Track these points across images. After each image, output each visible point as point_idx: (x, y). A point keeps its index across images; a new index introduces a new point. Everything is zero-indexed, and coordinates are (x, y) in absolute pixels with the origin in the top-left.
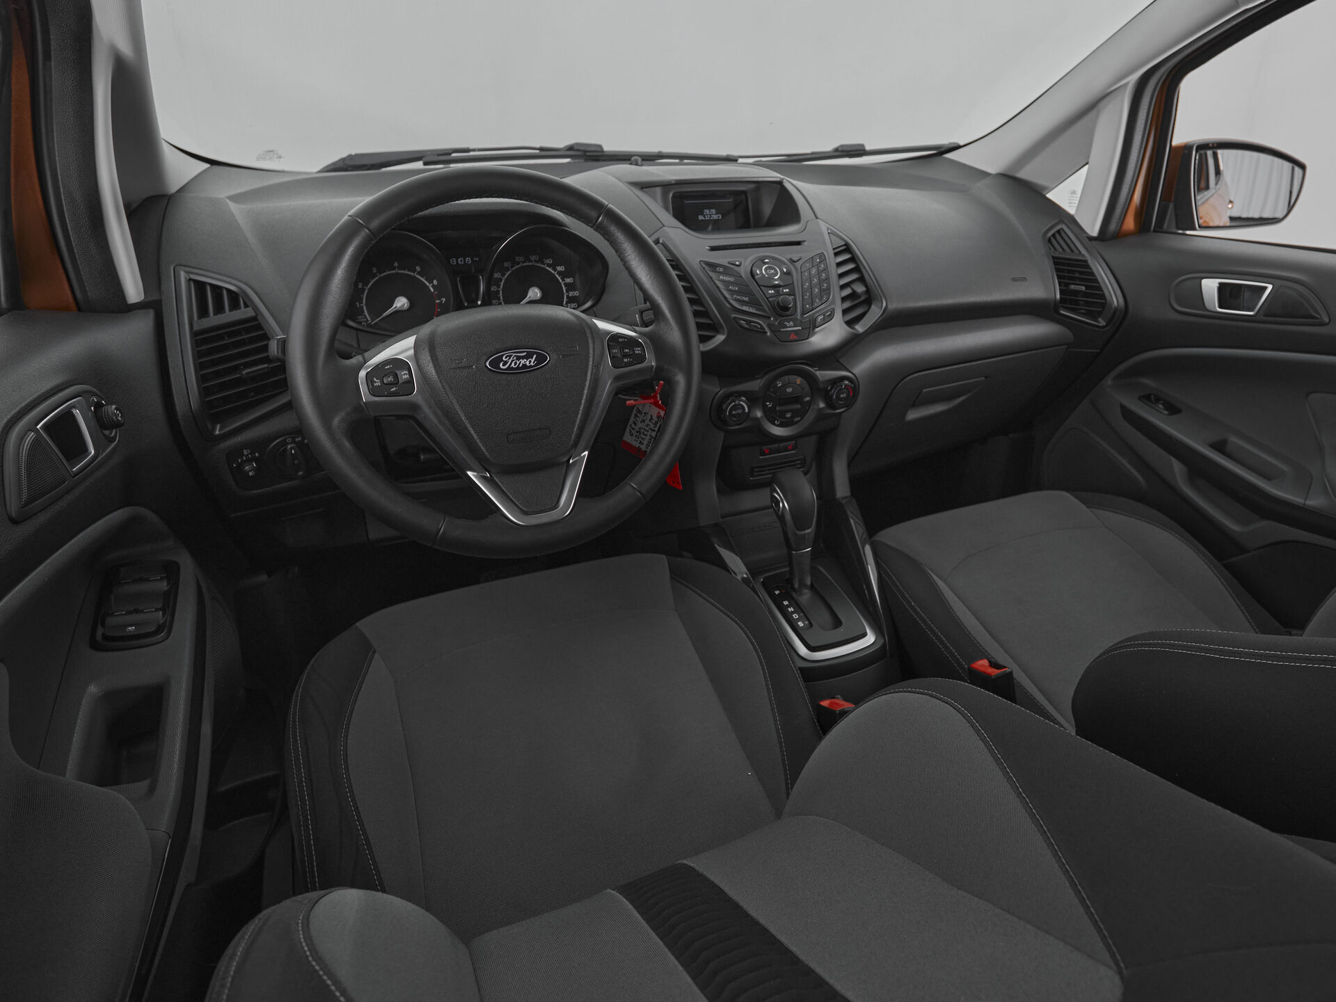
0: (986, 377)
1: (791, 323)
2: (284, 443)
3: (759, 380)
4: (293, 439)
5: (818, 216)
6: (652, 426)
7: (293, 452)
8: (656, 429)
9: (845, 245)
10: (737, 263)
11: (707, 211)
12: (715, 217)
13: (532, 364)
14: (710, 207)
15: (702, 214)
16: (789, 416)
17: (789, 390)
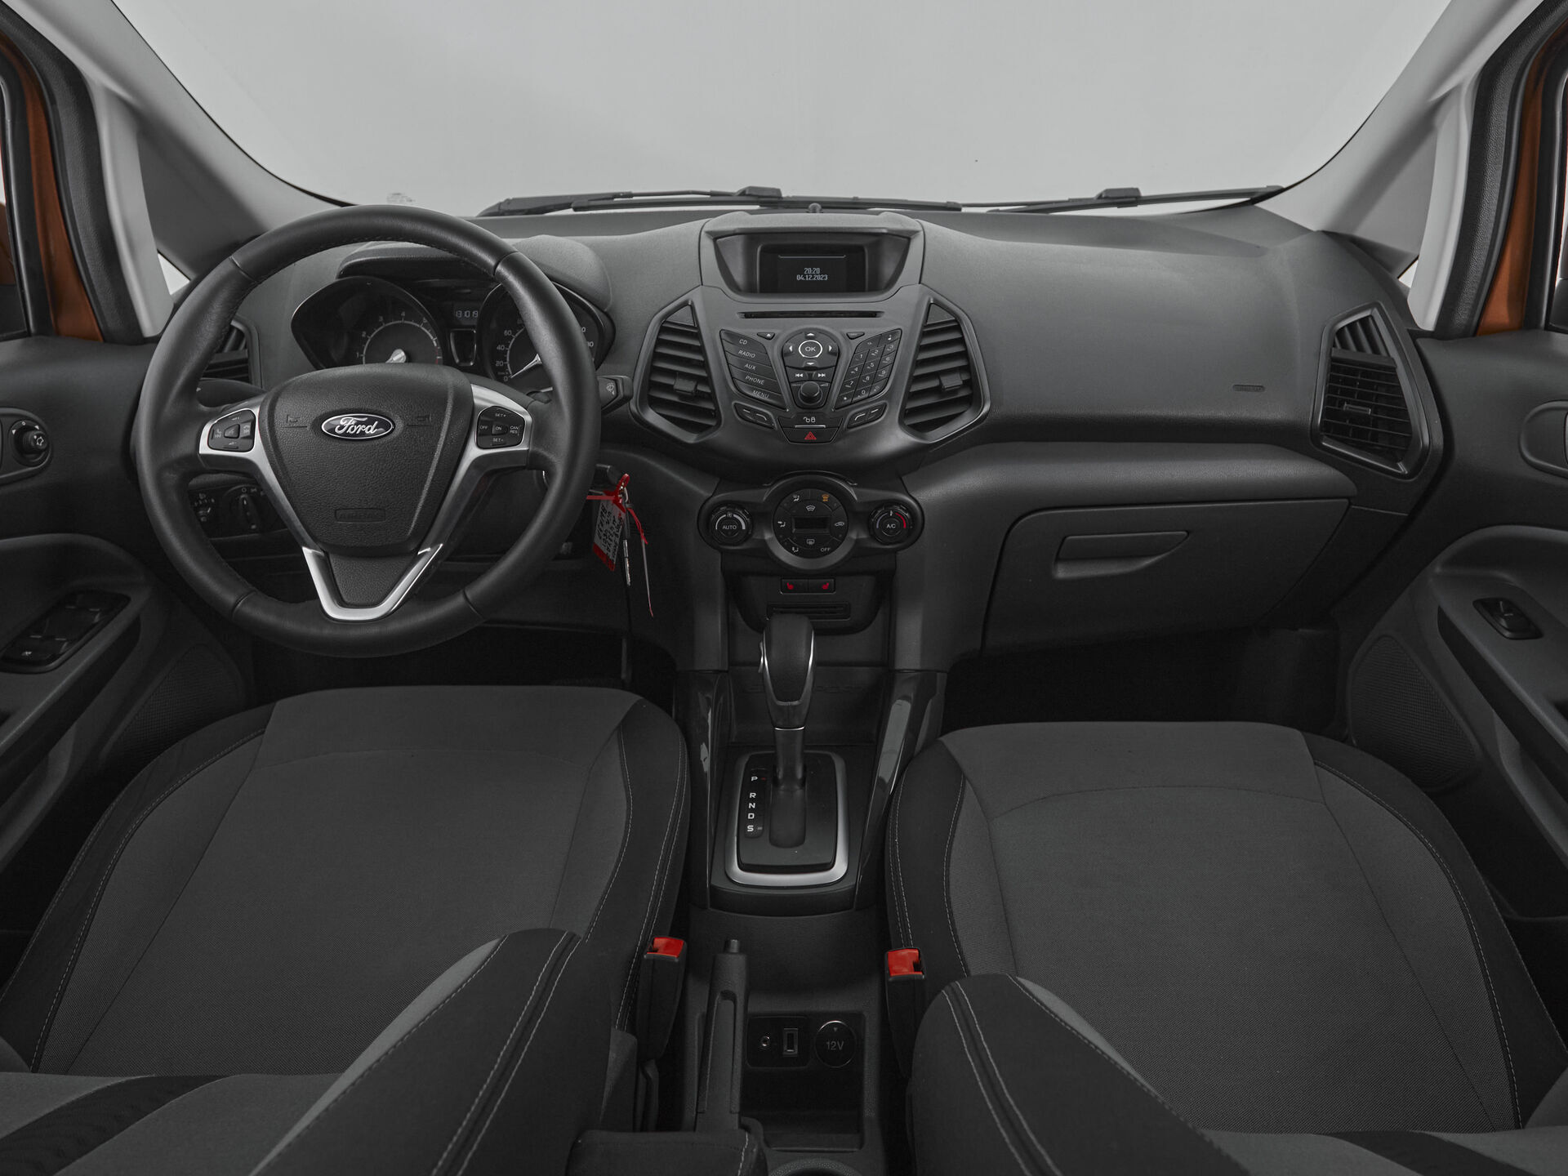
0: (1188, 532)
1: (813, 419)
2: (239, 492)
3: (768, 489)
4: (249, 489)
5: (923, 281)
6: (615, 530)
7: (245, 502)
8: (619, 534)
9: (955, 321)
10: (769, 335)
11: (809, 270)
12: (819, 278)
13: (371, 432)
14: (812, 264)
15: (802, 273)
16: (811, 543)
17: (810, 508)
